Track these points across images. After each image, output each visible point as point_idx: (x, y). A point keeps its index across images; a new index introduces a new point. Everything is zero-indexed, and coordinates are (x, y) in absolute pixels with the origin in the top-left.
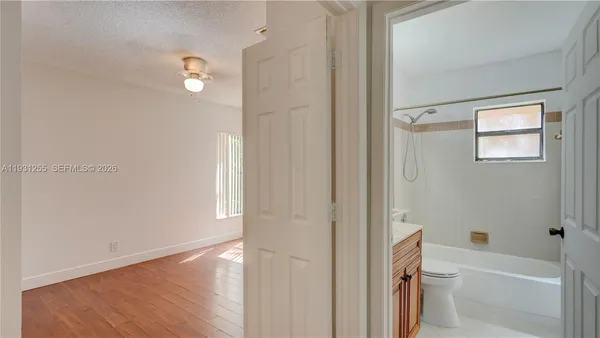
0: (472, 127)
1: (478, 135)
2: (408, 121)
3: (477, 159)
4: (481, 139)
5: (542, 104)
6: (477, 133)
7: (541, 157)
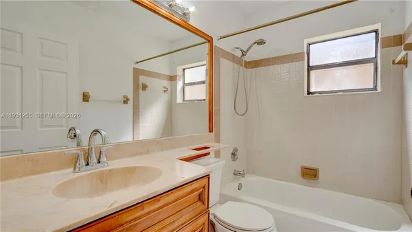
0: (303, 60)
1: (310, 68)
2: (239, 54)
3: (309, 93)
4: (312, 73)
5: (376, 31)
6: (309, 66)
7: (375, 88)
